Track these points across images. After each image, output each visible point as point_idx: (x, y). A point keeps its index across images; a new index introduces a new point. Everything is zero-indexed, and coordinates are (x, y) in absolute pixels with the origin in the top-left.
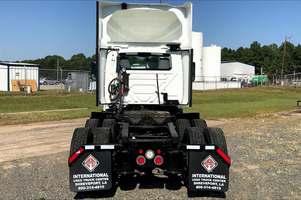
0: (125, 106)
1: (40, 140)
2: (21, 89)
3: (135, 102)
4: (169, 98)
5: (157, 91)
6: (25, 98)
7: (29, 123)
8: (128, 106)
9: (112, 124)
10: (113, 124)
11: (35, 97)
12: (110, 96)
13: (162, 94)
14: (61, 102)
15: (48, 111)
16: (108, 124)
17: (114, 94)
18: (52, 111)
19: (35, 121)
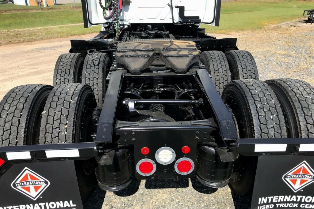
0: (126, 27)
1: (32, 67)
2: (38, 3)
3: (140, 20)
4: (187, 14)
5: (170, 4)
6: (40, 12)
7: (34, 41)
8: (130, 26)
9: (98, 64)
10: (101, 64)
11: (50, 11)
12: (104, 13)
13: (177, 7)
14: (74, 16)
15: (60, 26)
16: (92, 64)
17: (108, 9)
18: (63, 26)
19: (41, 39)
